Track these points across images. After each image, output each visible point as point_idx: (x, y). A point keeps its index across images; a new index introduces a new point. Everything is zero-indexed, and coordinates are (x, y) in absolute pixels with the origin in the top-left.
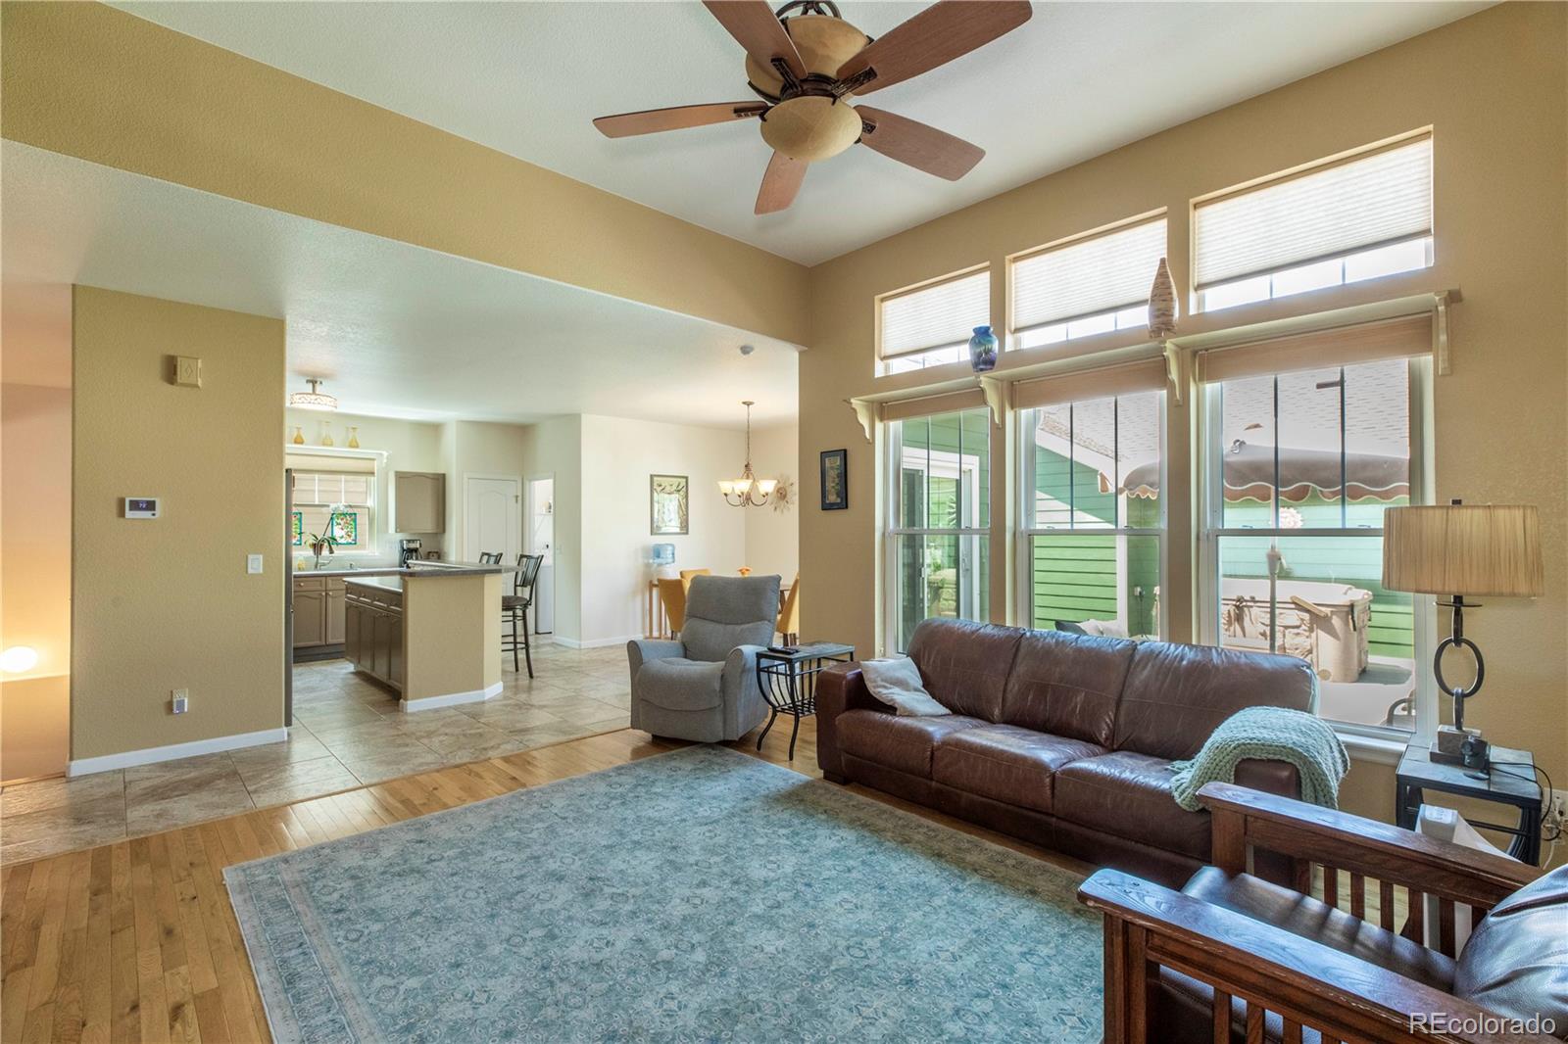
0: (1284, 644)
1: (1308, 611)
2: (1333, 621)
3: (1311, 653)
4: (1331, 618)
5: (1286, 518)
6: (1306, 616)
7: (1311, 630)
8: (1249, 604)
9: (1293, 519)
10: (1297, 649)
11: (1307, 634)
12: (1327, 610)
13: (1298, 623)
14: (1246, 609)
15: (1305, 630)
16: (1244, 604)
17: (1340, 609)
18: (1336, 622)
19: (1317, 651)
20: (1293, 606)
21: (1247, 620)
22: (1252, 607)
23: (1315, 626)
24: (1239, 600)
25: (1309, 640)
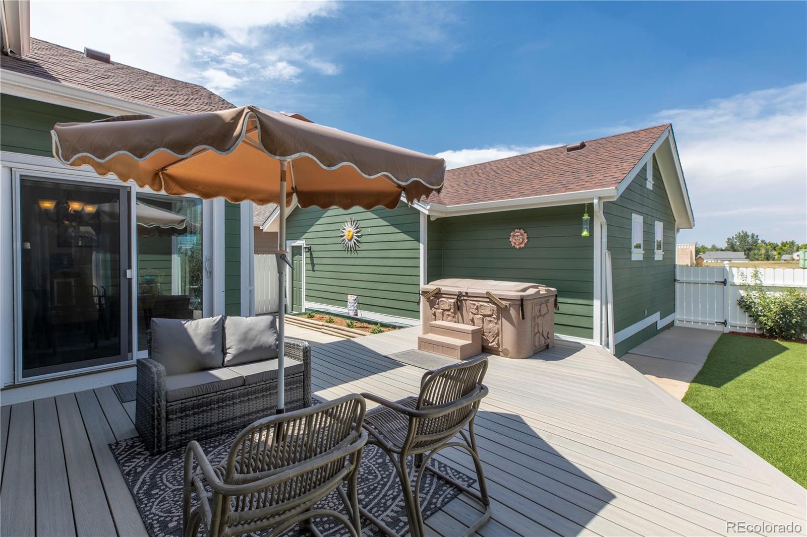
0: (483, 327)
1: (495, 304)
2: (511, 312)
3: (498, 336)
4: (509, 309)
6: (495, 308)
7: (498, 318)
10: (490, 332)
11: (496, 321)
12: (507, 303)
13: (490, 312)
14: (464, 302)
15: (494, 318)
16: (462, 298)
17: (514, 302)
18: (512, 312)
19: (502, 334)
20: (487, 300)
21: (464, 310)
22: (466, 300)
23: (500, 315)
24: (460, 295)
25: (497, 326)
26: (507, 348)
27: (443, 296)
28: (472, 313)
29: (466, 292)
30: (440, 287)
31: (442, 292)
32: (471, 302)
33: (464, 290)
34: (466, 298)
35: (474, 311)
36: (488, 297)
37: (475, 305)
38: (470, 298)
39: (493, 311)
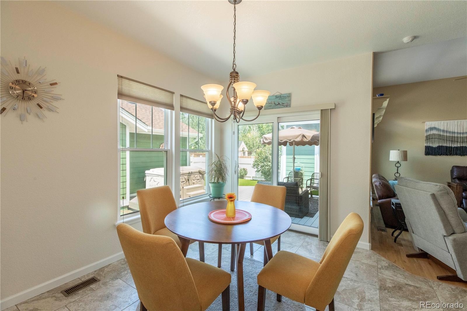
35: (194, 179)
36: (199, 172)
37: (195, 176)
38: (193, 174)
39: (200, 177)
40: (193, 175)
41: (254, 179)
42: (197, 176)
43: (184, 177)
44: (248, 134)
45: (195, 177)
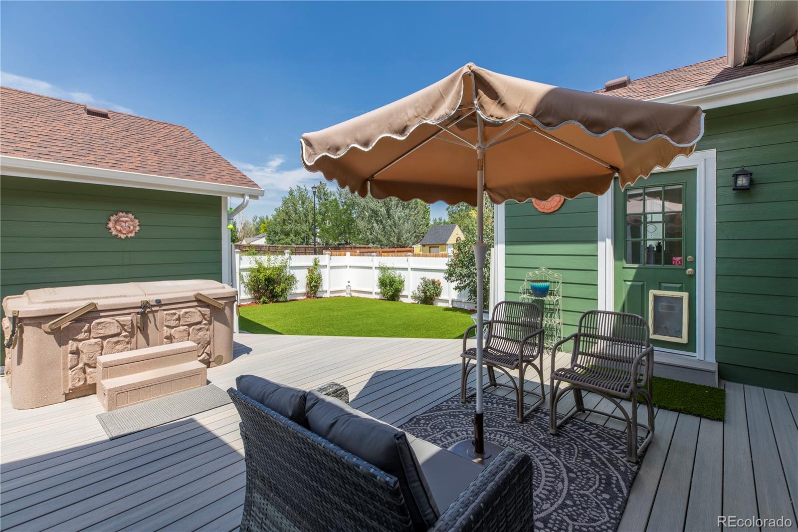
1: (208, 306)
3: (210, 344)
4: (224, 309)
5: (126, 222)
6: (207, 311)
7: (210, 323)
8: (154, 309)
9: (131, 223)
10: (199, 344)
11: (207, 327)
12: (223, 302)
13: (199, 319)
14: (150, 315)
15: (205, 324)
16: (150, 309)
19: (214, 341)
20: (196, 304)
21: (151, 326)
22: (157, 311)
23: (213, 318)
24: (145, 305)
25: (208, 332)
26: (220, 354)
27: (102, 314)
28: (167, 326)
29: (156, 301)
30: (95, 301)
31: (99, 309)
32: (165, 312)
33: (152, 299)
34: (157, 308)
35: (173, 323)
36: (198, 300)
37: (175, 314)
38: (164, 308)
39: (203, 315)
40: (164, 310)
41: (455, 305)
42: (186, 313)
43: (117, 318)
44: (471, 212)
45: (176, 316)
